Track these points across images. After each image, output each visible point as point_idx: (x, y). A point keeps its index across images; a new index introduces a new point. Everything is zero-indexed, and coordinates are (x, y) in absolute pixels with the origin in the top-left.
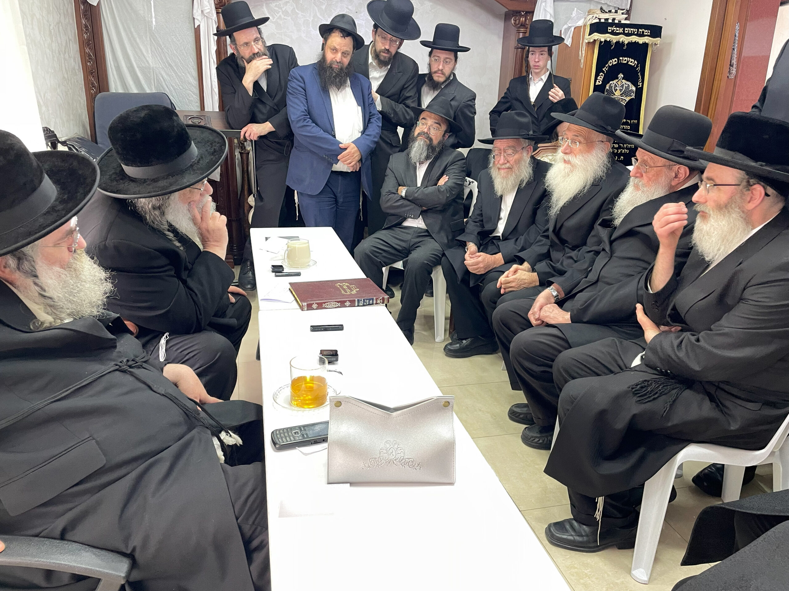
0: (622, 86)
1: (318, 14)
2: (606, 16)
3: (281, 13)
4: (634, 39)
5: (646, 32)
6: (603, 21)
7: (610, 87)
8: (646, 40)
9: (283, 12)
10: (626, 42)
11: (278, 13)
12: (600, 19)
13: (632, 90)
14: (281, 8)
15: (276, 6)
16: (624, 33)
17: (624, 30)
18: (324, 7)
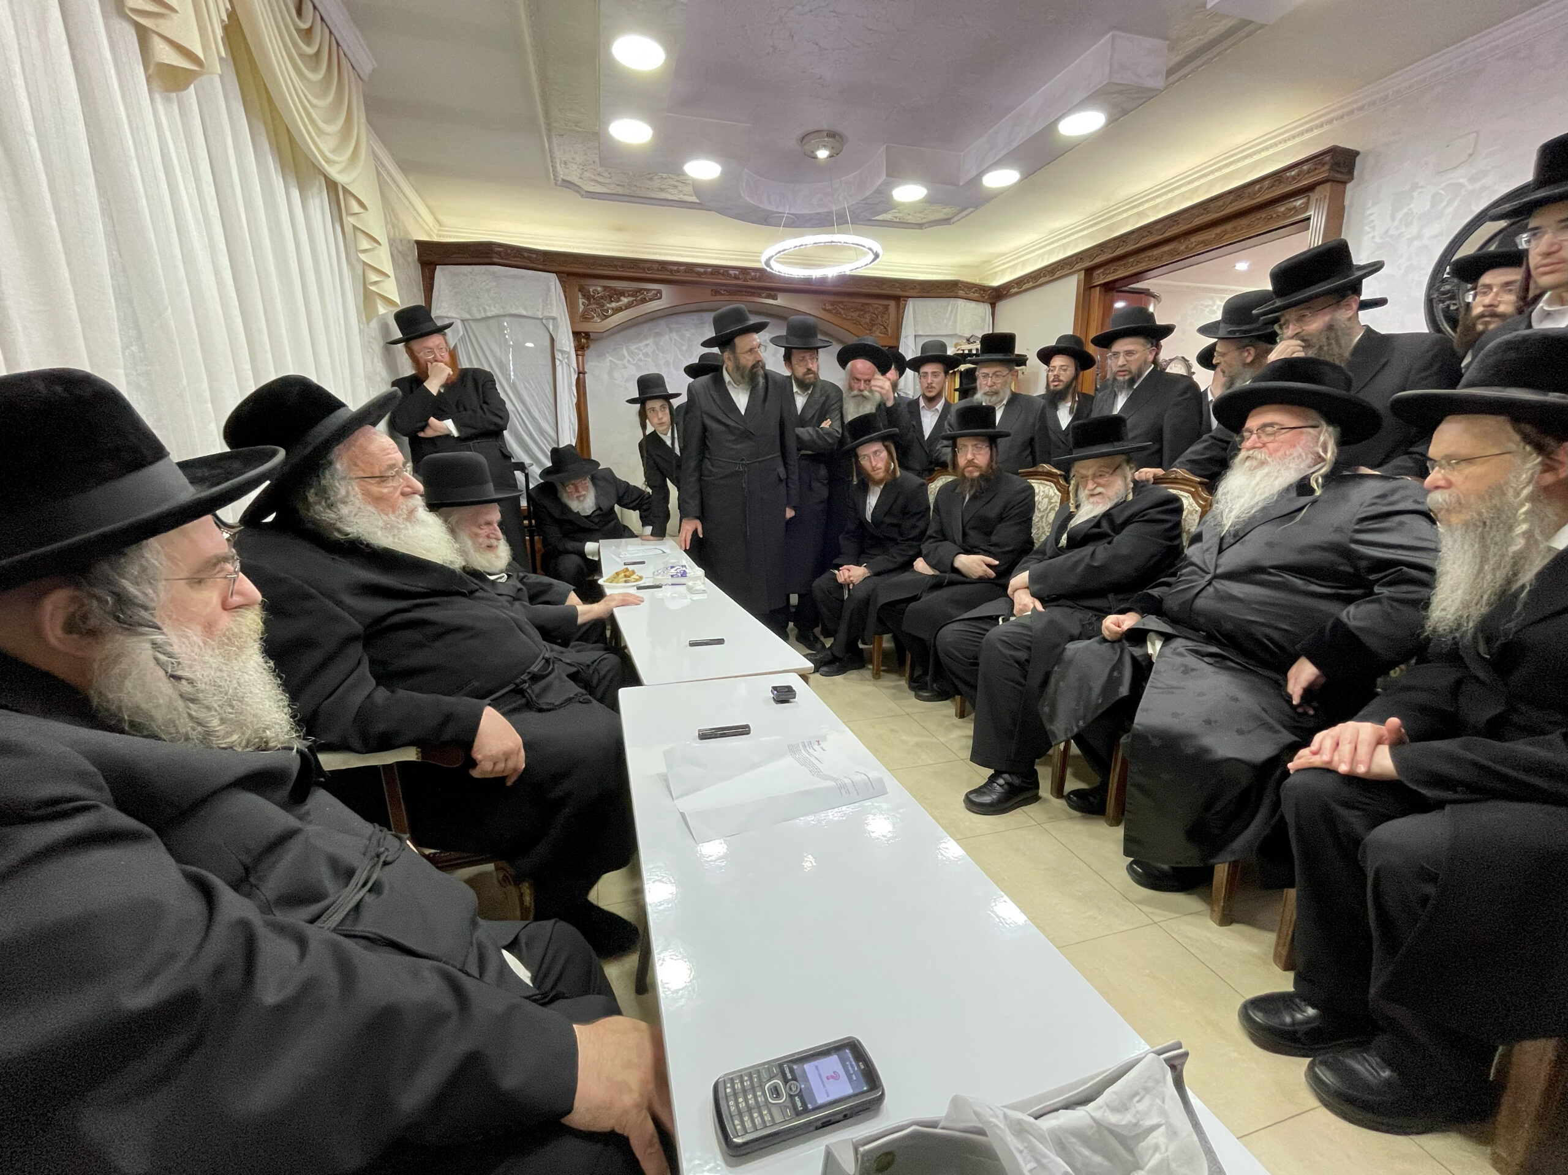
1: (679, 356)
2: (970, 347)
3: (641, 356)
6: (966, 352)
9: (643, 354)
11: (638, 354)
14: (641, 350)
15: (636, 348)
18: (684, 348)
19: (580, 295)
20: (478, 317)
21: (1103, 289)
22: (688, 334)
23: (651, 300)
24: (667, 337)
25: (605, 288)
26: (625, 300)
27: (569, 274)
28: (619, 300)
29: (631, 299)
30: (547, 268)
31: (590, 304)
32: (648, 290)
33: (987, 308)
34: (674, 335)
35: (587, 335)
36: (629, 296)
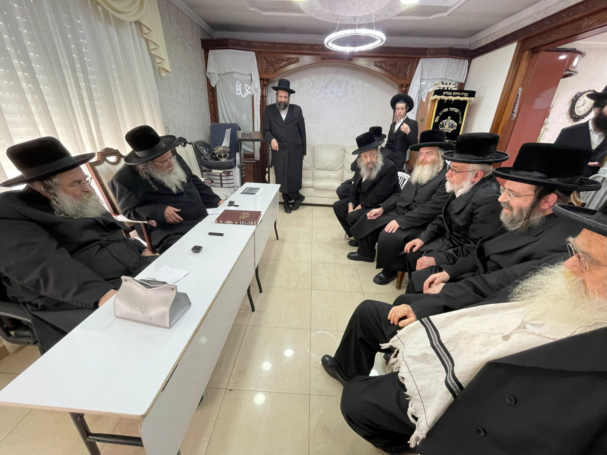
0: (450, 123)
4: (458, 98)
5: (466, 94)
7: (443, 123)
8: (465, 98)
10: (453, 100)
12: (440, 88)
13: (455, 125)
16: (452, 95)
17: (452, 94)
19: (265, 61)
20: (223, 73)
21: (531, 52)
22: (313, 78)
23: (294, 63)
24: (304, 80)
25: (275, 58)
26: (283, 64)
27: (260, 52)
28: (281, 63)
29: (285, 63)
30: (251, 50)
31: (268, 65)
32: (293, 58)
33: (467, 62)
34: (307, 79)
35: (268, 80)
36: (285, 61)
